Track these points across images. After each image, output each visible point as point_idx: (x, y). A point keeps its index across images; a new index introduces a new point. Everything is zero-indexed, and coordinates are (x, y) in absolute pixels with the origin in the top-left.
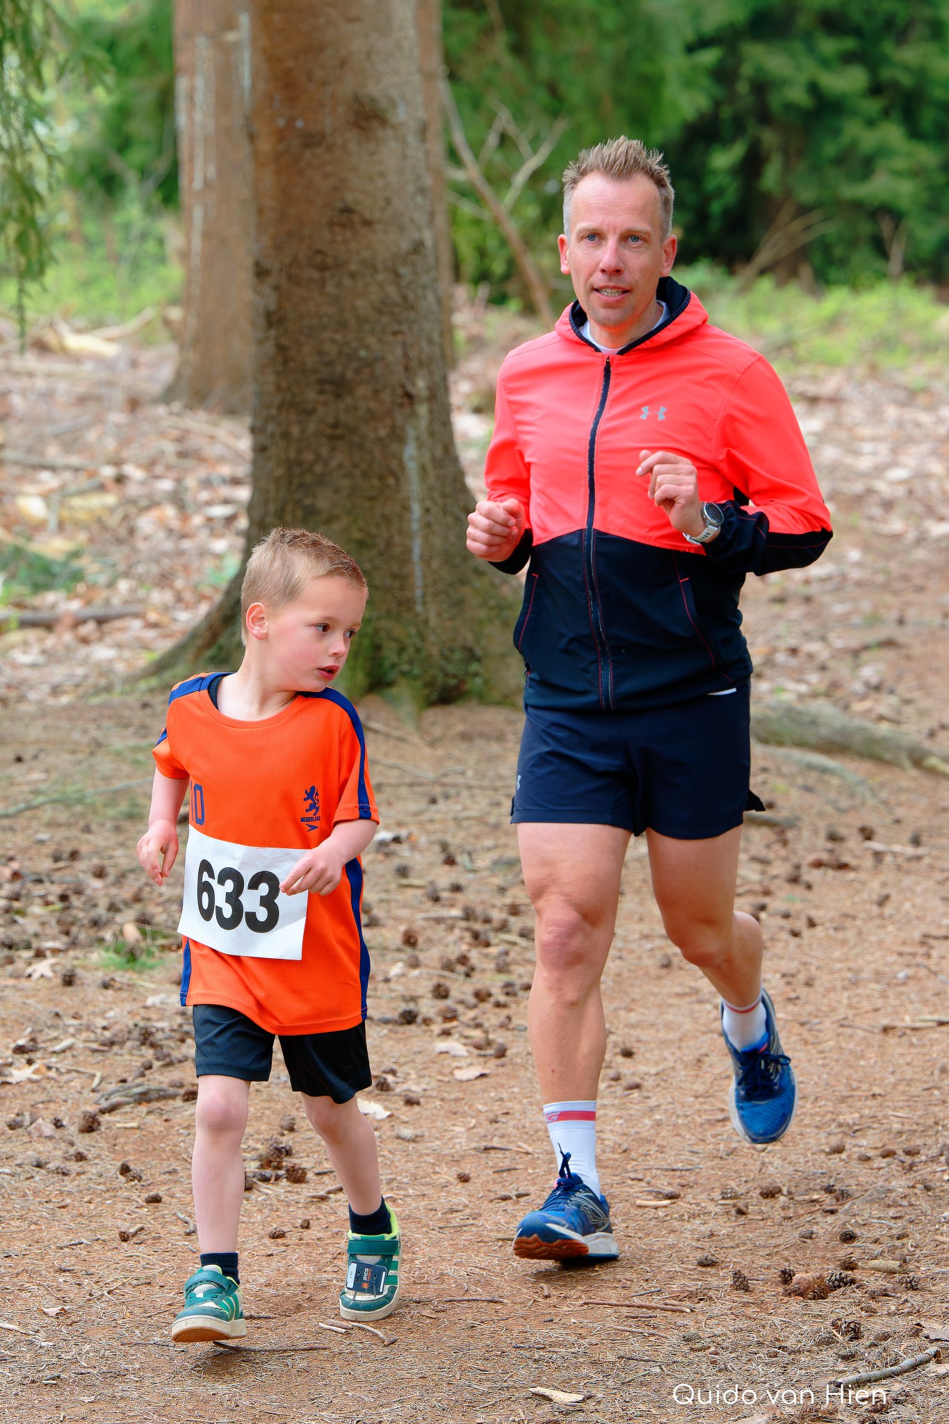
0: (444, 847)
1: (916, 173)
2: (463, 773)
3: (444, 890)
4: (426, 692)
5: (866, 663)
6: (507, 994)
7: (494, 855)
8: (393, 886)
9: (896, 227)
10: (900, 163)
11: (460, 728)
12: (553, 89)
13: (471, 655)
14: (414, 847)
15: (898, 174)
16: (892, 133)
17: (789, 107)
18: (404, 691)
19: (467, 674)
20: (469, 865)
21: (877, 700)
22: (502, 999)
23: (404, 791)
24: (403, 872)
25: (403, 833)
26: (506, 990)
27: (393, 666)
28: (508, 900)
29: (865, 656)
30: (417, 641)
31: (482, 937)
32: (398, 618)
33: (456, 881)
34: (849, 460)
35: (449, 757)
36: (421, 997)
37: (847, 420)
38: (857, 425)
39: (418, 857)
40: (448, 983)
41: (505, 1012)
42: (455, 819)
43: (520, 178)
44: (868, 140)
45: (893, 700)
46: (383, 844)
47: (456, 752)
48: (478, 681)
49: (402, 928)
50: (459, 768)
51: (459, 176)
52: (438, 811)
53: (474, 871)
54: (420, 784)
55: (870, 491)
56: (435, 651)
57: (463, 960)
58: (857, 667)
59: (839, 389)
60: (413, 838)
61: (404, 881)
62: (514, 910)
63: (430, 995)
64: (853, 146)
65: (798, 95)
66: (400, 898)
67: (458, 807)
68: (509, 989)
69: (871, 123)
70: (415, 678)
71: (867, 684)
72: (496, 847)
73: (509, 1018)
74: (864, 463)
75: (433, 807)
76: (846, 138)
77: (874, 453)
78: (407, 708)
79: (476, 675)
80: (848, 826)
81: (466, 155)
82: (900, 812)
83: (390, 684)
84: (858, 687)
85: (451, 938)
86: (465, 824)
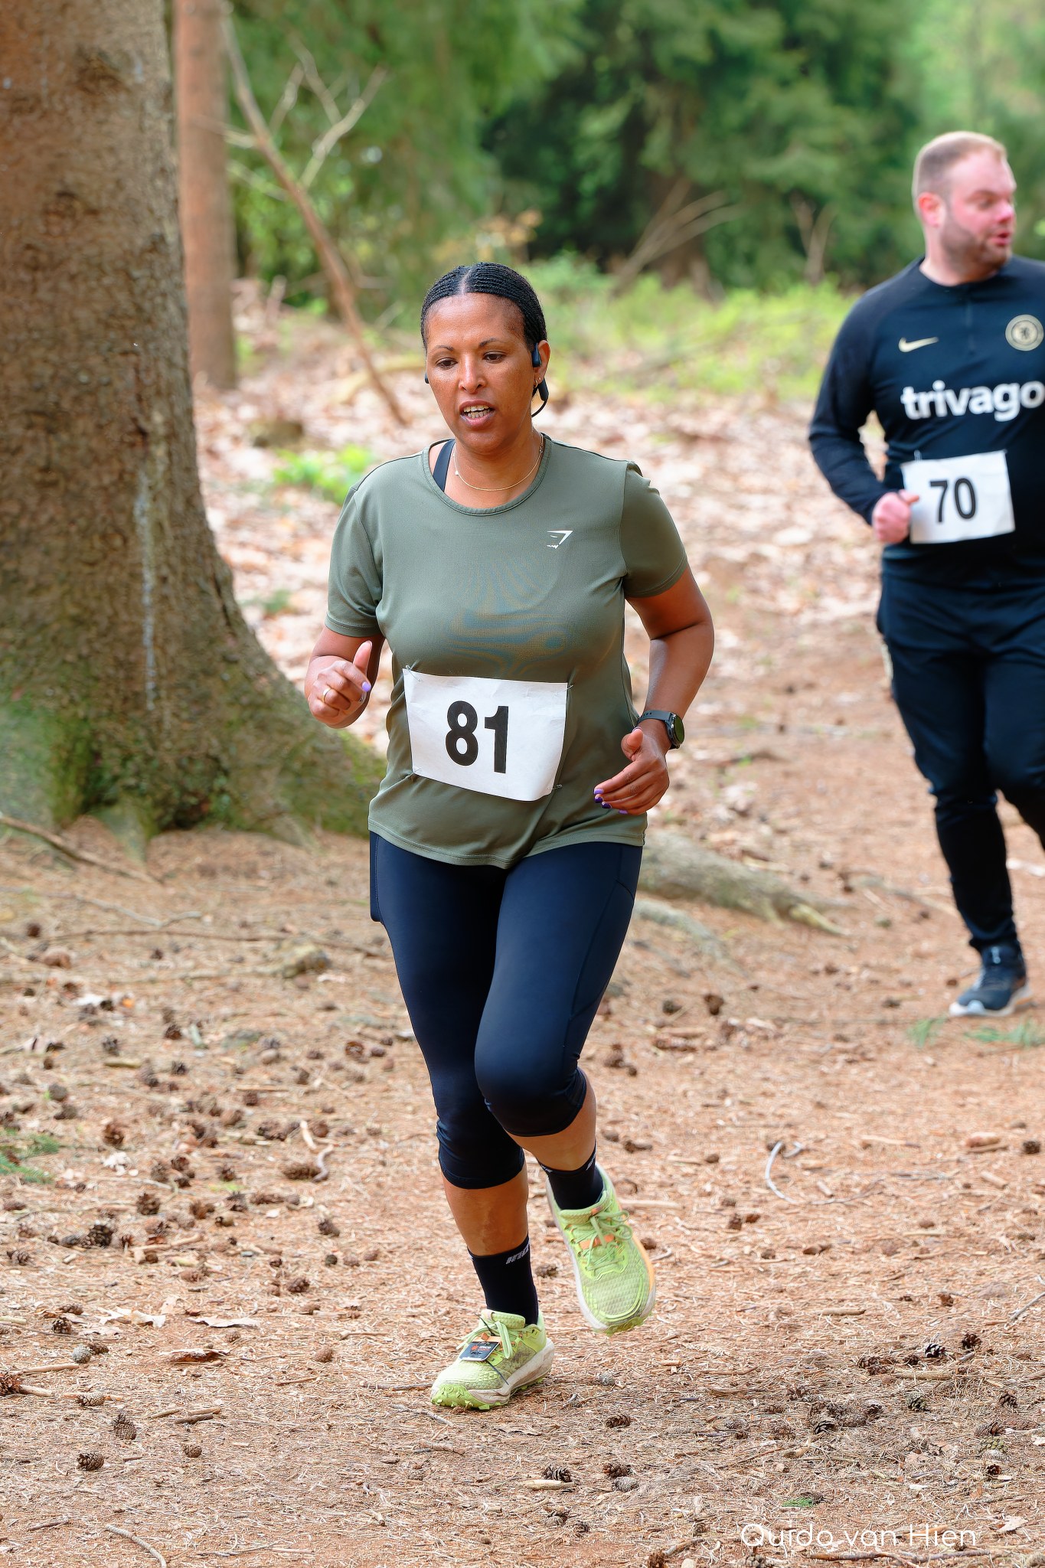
0: (168, 1015)
1: (840, 148)
2: (199, 919)
3: (163, 1071)
4: (159, 812)
5: (732, 783)
6: (234, 1209)
7: (231, 1027)
8: (99, 1065)
9: (815, 216)
10: (822, 135)
11: (199, 860)
12: (374, 34)
13: (217, 767)
14: (128, 1016)
15: (820, 148)
16: (813, 96)
17: (680, 61)
18: (129, 813)
19: (211, 790)
20: (198, 1040)
21: (744, 831)
22: (227, 1214)
23: (121, 941)
24: (112, 1047)
25: (116, 996)
26: (233, 1203)
27: (115, 779)
28: (245, 1086)
29: (732, 771)
30: (147, 746)
31: (207, 1133)
32: (123, 716)
33: (176, 1059)
34: (731, 517)
35: (183, 898)
36: (124, 1211)
37: (733, 465)
38: (746, 471)
39: (132, 1026)
40: (159, 1195)
41: (228, 1232)
42: (183, 979)
43: (324, 146)
44: (781, 104)
45: (765, 830)
46: (89, 1010)
47: (193, 892)
48: (226, 799)
49: (106, 1121)
50: (195, 913)
51: (245, 141)
52: (161, 968)
53: (206, 1047)
54: (143, 933)
55: (757, 558)
56: (170, 760)
57: (180, 1163)
58: (721, 786)
59: (725, 425)
60: (128, 1002)
61: (113, 1060)
62: (252, 1100)
63: (134, 1209)
64: (762, 111)
65: (694, 47)
66: (106, 1081)
67: (190, 964)
68: (236, 1203)
69: (785, 84)
70: (143, 795)
71: (732, 809)
72: (235, 1015)
73: (234, 1242)
74: (750, 522)
75: (157, 964)
76: (751, 103)
77: (765, 509)
78: (132, 834)
79: (222, 791)
80: (693, 994)
81: (254, 116)
82: (762, 977)
83: (111, 803)
84: (723, 813)
85: (167, 1135)
86: (197, 985)
